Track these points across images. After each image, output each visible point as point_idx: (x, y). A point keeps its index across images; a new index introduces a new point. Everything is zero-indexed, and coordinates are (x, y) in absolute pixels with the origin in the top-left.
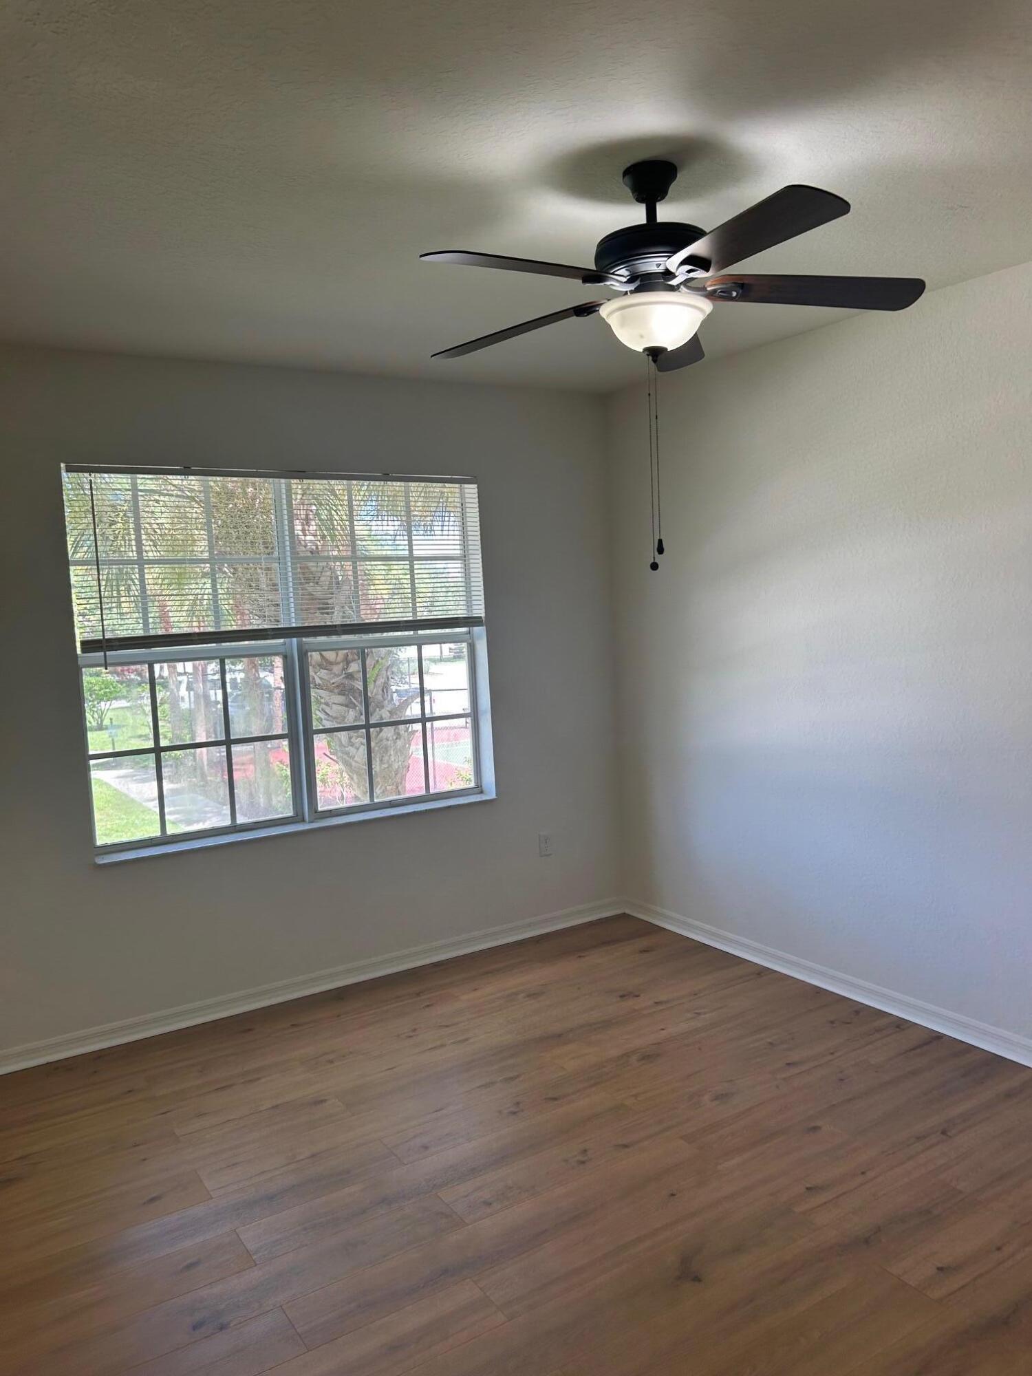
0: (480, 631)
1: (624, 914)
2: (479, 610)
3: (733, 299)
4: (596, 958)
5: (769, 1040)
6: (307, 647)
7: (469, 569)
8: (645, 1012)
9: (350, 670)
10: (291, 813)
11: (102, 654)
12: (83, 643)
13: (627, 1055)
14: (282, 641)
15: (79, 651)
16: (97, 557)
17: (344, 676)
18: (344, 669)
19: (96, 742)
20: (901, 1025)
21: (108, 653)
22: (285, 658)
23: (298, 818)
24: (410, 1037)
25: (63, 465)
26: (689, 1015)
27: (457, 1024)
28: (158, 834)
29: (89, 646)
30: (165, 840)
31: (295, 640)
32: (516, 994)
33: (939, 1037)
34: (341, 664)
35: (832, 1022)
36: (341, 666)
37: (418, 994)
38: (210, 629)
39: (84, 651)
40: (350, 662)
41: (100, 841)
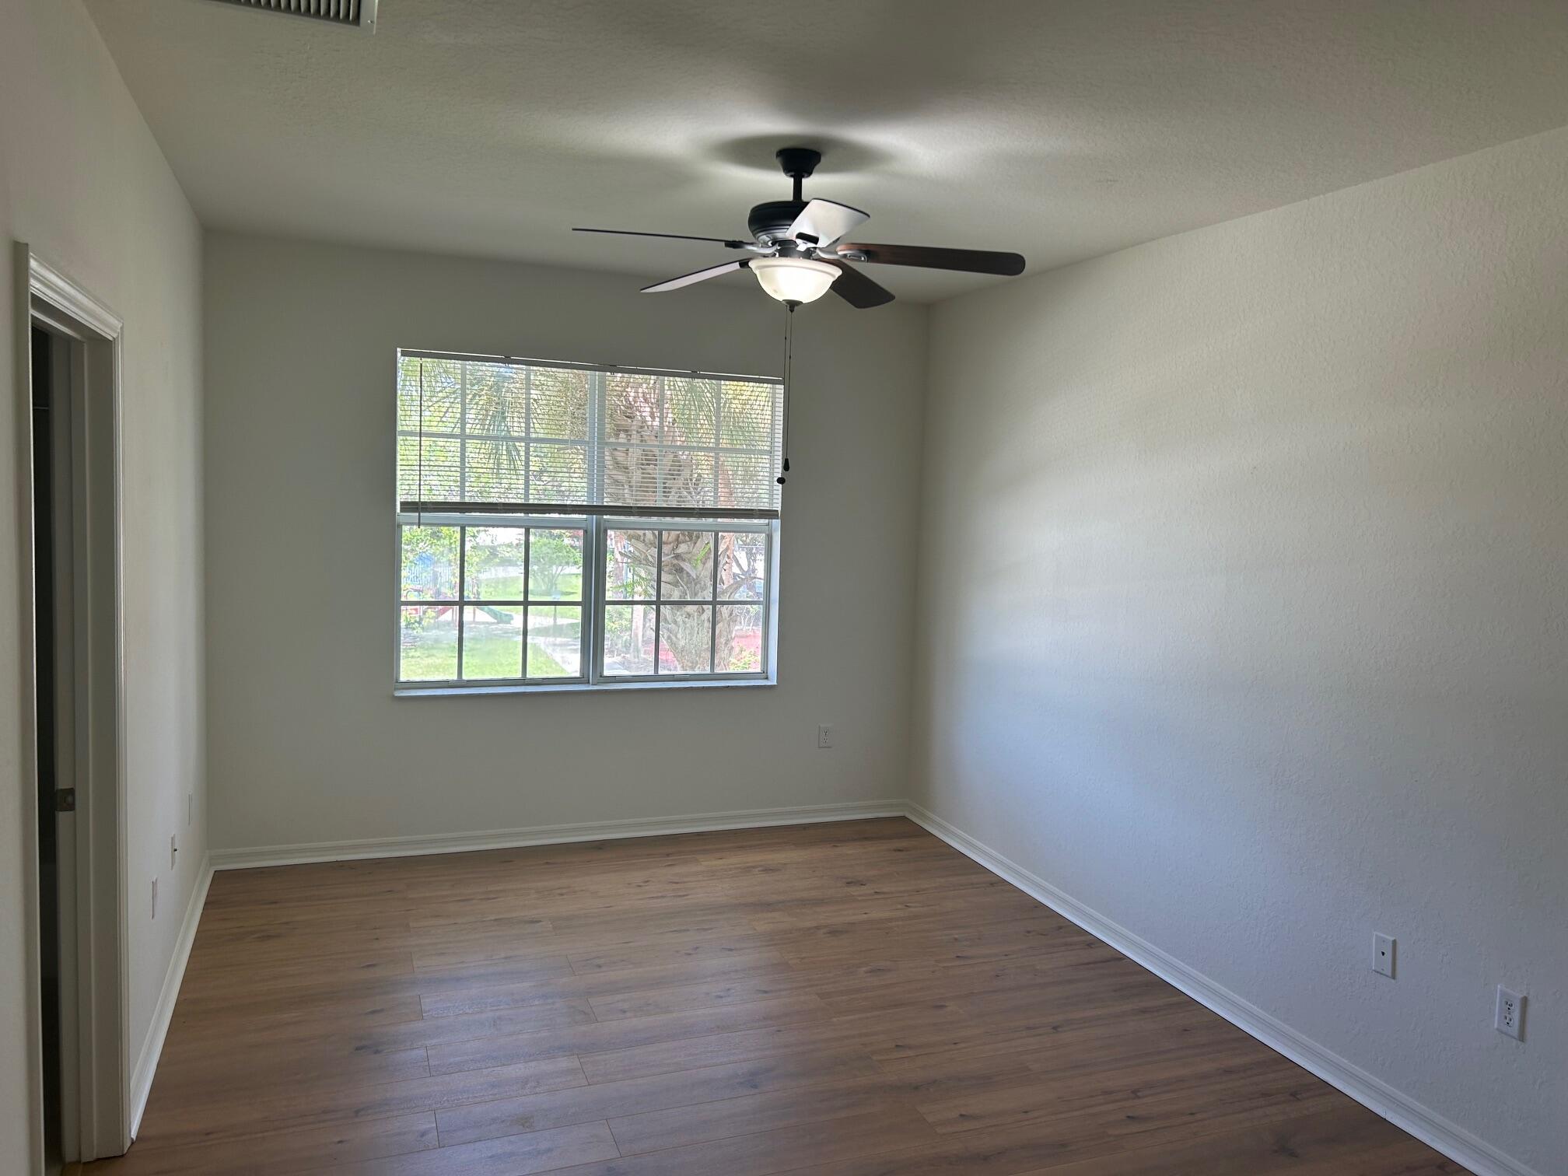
0: (776, 523)
1: (904, 818)
2: (778, 507)
3: (862, 261)
4: (849, 850)
5: (956, 936)
6: (607, 524)
7: (773, 465)
8: (860, 898)
9: (679, 551)
10: (578, 675)
11: (417, 514)
12: (402, 504)
13: (817, 928)
14: (585, 516)
15: (398, 510)
16: (421, 430)
17: (673, 555)
18: (673, 550)
19: (408, 590)
20: (1095, 943)
21: (422, 514)
22: (586, 532)
23: (583, 679)
24: (640, 886)
25: (399, 350)
26: (899, 906)
27: (684, 882)
28: (455, 677)
29: (408, 506)
30: (460, 684)
31: (595, 516)
32: (754, 867)
33: (1123, 957)
34: (672, 544)
35: (1029, 932)
36: (670, 546)
37: (668, 855)
38: (520, 501)
39: (401, 511)
40: (680, 543)
41: (403, 677)
